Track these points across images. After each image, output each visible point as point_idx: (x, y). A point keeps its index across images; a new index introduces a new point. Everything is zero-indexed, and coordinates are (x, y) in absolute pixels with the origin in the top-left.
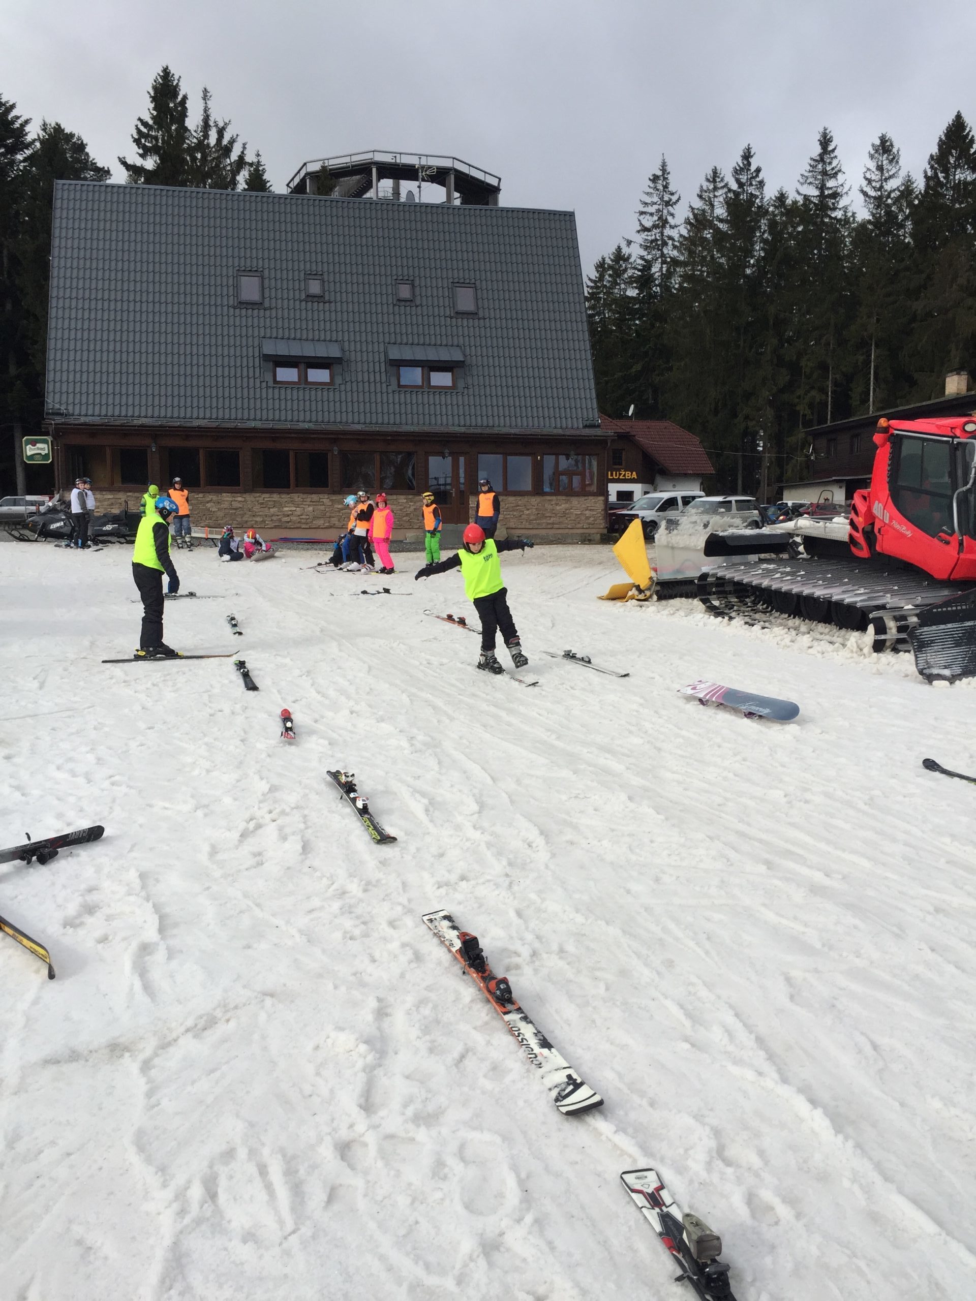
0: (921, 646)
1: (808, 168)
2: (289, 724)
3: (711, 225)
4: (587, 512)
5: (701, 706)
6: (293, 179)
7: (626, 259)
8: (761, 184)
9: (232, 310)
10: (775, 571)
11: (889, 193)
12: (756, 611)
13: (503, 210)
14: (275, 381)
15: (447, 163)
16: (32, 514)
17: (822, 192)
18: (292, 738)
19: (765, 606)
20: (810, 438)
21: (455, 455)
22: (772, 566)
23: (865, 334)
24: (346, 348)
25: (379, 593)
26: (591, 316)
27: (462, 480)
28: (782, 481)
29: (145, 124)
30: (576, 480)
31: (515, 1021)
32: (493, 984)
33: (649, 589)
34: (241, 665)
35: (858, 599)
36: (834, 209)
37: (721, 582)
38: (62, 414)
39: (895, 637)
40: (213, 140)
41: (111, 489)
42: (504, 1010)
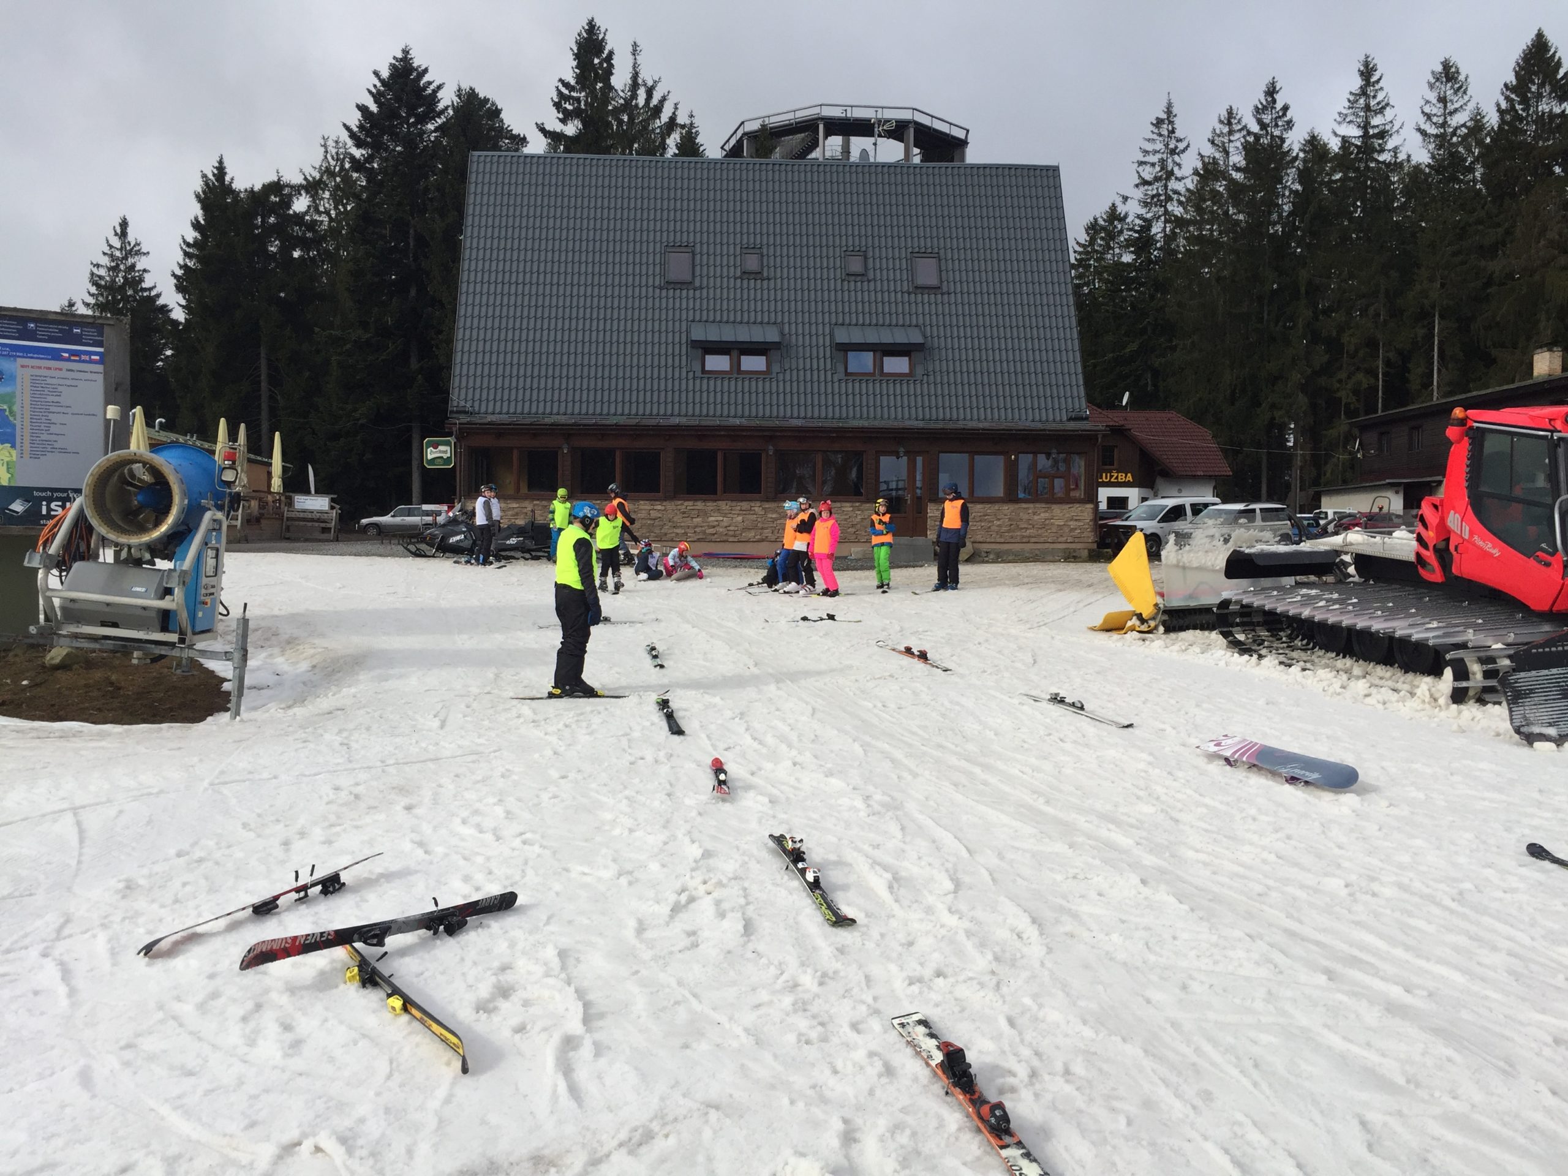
0: (1516, 697)
1: (1347, 104)
2: (722, 777)
3: (1224, 175)
4: (1071, 523)
5: (1228, 767)
6: (728, 141)
7: (1122, 219)
8: (1289, 125)
9: (657, 291)
10: (1318, 598)
11: (1456, 129)
12: (1293, 649)
13: (972, 167)
14: (703, 371)
15: (906, 115)
16: (427, 526)
17: (1366, 133)
18: (725, 793)
19: (1305, 642)
20: (1356, 432)
21: (911, 455)
22: (1313, 592)
23: (1426, 301)
24: (786, 330)
25: (822, 619)
26: (1078, 287)
27: (919, 484)
28: (1319, 485)
29: (566, 85)
30: (1058, 483)
31: (1014, 1158)
32: (985, 1110)
33: (1154, 618)
34: (664, 704)
35: (1431, 635)
36: (1382, 151)
37: (1247, 611)
38: (465, 412)
39: (1481, 685)
40: (641, 100)
41: (515, 497)
42: (1000, 1143)
